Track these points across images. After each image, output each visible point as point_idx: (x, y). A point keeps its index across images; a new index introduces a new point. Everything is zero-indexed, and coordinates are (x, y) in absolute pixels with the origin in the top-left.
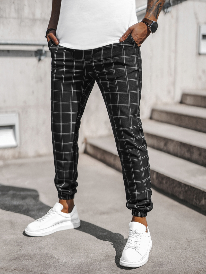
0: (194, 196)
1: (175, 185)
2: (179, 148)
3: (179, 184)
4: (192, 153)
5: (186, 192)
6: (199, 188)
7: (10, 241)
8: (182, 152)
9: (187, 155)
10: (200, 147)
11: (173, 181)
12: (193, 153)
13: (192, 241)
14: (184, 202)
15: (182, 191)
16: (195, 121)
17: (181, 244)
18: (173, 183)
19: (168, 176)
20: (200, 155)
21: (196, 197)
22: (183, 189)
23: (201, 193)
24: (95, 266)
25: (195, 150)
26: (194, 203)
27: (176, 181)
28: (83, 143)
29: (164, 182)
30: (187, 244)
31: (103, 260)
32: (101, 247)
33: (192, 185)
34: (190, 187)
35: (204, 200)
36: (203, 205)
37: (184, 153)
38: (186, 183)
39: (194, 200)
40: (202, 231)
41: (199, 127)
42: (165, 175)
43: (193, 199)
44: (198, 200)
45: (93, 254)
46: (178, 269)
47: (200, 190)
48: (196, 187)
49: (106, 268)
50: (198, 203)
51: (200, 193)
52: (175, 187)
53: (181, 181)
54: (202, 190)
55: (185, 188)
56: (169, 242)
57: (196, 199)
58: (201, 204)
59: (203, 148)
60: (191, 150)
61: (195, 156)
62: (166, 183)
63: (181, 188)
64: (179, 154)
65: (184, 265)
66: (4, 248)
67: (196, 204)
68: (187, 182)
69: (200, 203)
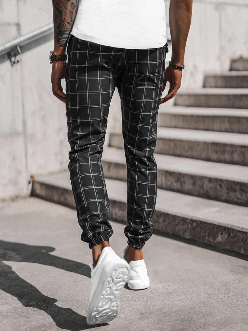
0: (205, 232)
1: (177, 222)
2: (164, 178)
3: (184, 220)
4: (182, 183)
5: (194, 229)
6: (213, 223)
7: (7, 312)
8: (169, 183)
9: (176, 185)
10: (193, 174)
11: (175, 217)
12: (184, 183)
13: (228, 284)
14: (192, 241)
15: (188, 228)
16: (172, 145)
17: (218, 289)
18: (175, 220)
19: (166, 212)
20: (194, 184)
21: (209, 233)
22: (189, 226)
23: (216, 228)
24: (135, 327)
25: (186, 179)
26: (206, 242)
27: (179, 217)
28: (30, 183)
29: (161, 220)
30: (225, 289)
31: (140, 319)
32: (128, 304)
33: (201, 220)
34: (199, 222)
35: (221, 235)
36: (220, 243)
37: (172, 184)
38: (193, 219)
39: (207, 238)
40: (232, 271)
41: (178, 152)
42: (162, 211)
43: (205, 236)
44: (211, 237)
45: (123, 313)
46: (233, 316)
47: (214, 225)
48: (208, 222)
49: (149, 327)
50: (212, 240)
51: (214, 228)
52: (177, 225)
53: (186, 217)
54: (216, 224)
55: (191, 224)
56: (203, 288)
57: (208, 236)
58: (216, 241)
59: (197, 175)
60: (182, 180)
61: (188, 186)
62: (164, 221)
63: (186, 225)
64: (164, 186)
65: (237, 311)
66: (5, 322)
67: (210, 242)
68: (194, 217)
69: (214, 240)
